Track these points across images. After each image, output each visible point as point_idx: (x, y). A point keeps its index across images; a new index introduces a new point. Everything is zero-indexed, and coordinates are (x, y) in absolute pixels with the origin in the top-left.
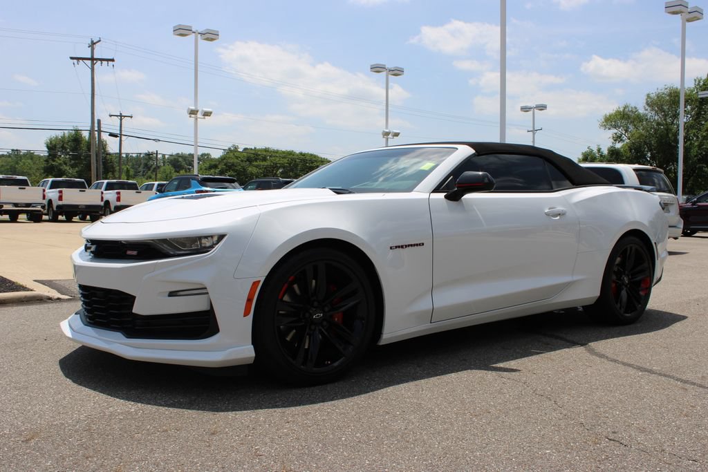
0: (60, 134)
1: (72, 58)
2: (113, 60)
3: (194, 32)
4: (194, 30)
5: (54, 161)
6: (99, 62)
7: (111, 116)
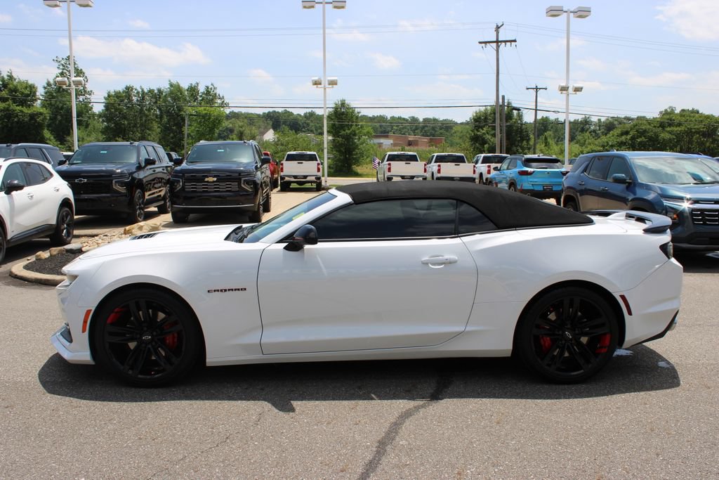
0: (483, 109)
1: (480, 43)
2: (515, 41)
3: (566, 12)
4: (565, 9)
5: (478, 131)
6: (504, 44)
7: (528, 89)
